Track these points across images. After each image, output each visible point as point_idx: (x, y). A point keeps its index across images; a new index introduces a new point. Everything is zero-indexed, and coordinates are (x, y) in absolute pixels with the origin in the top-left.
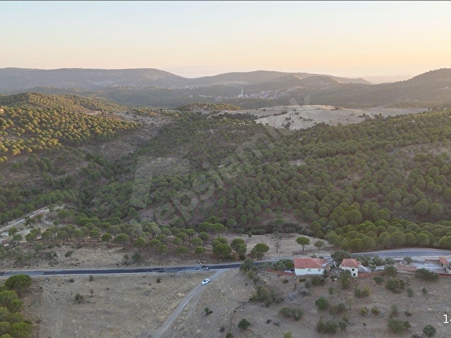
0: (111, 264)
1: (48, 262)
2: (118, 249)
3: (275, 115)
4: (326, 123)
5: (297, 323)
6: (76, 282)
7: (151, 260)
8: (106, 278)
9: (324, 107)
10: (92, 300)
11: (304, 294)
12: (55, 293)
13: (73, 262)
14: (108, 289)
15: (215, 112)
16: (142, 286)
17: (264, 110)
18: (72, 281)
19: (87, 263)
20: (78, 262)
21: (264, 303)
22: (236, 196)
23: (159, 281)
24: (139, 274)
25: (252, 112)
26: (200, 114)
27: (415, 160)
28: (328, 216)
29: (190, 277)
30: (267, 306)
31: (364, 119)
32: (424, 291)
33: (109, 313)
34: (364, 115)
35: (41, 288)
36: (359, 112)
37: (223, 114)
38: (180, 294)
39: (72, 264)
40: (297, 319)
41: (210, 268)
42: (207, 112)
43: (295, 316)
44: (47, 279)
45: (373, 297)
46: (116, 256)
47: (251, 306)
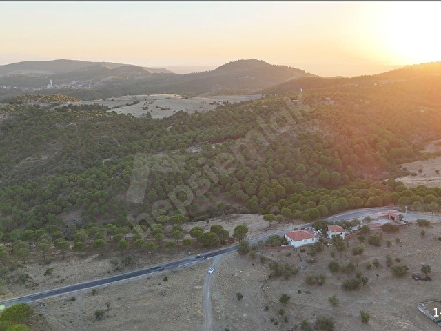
0: (101, 274)
1: (24, 286)
2: (94, 256)
3: (127, 105)
4: (184, 111)
5: (322, 287)
6: (79, 299)
7: (140, 261)
8: (108, 288)
9: (173, 96)
10: (110, 313)
11: (310, 262)
12: (63, 316)
13: (56, 279)
14: (119, 299)
15: (56, 105)
16: (153, 288)
17: (113, 100)
18: (73, 299)
19: (72, 277)
20: (61, 279)
21: (282, 278)
22: (163, 187)
23: (166, 280)
24: (140, 277)
25: (100, 102)
26: (38, 106)
27: (299, 138)
28: (257, 194)
29: (192, 269)
30: (287, 279)
31: (215, 106)
32: (398, 241)
33: (140, 322)
34: (214, 102)
35: (40, 315)
36: (208, 100)
37: (67, 105)
38: (197, 287)
39: (56, 282)
40: (321, 284)
41: (206, 256)
42: (46, 105)
43: (318, 282)
44: (41, 303)
45: (366, 253)
46: (100, 264)
47: (273, 283)
